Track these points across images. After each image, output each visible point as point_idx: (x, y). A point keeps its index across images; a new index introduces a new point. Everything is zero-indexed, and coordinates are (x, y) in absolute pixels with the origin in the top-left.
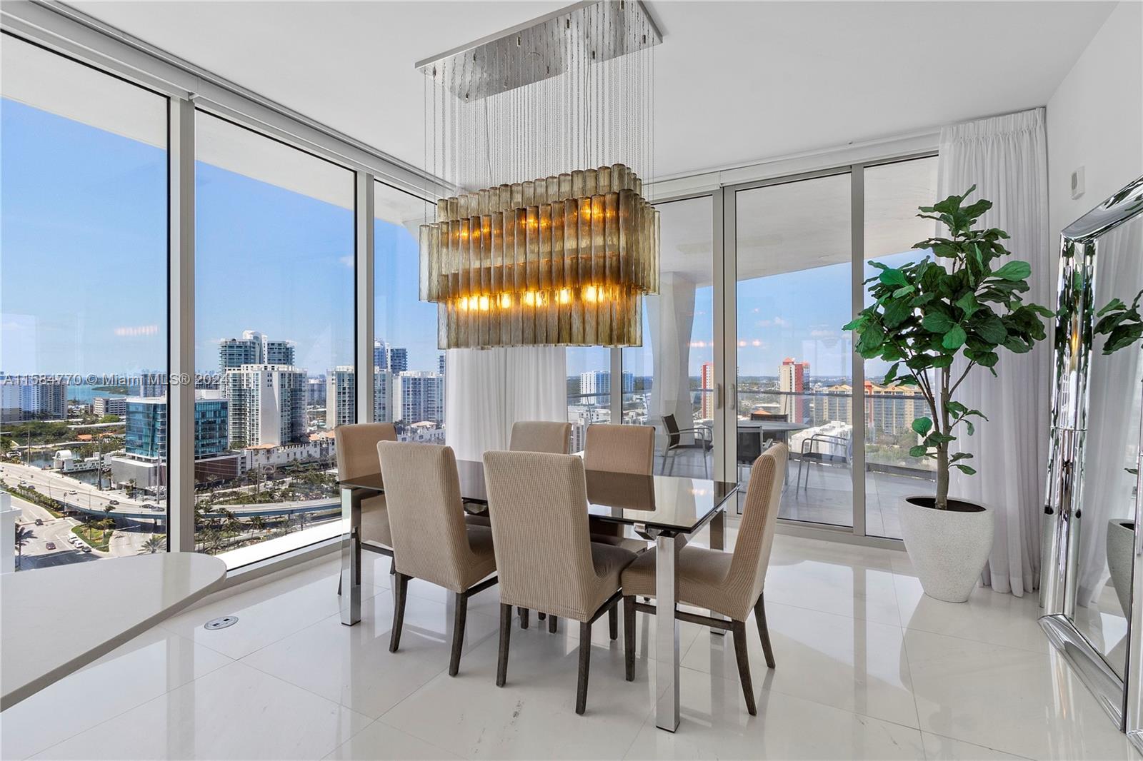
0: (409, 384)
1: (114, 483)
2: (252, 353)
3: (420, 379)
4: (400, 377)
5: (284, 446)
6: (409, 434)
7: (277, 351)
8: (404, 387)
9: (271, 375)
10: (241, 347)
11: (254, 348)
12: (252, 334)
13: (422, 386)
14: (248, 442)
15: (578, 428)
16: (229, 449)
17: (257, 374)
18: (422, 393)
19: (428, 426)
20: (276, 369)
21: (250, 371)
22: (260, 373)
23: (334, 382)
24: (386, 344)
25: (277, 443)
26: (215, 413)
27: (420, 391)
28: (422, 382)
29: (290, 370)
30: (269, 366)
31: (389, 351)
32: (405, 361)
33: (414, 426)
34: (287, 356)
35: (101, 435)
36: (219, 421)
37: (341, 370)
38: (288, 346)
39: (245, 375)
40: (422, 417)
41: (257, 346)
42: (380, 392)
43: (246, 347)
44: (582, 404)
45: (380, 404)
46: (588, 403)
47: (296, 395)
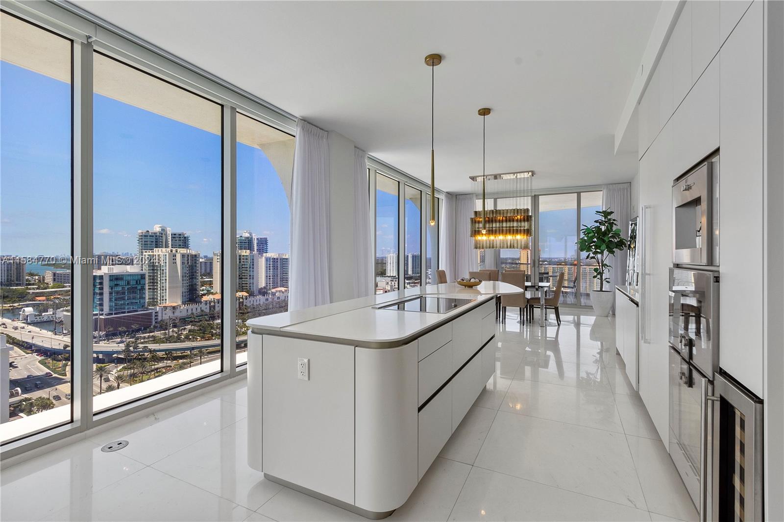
0: (269, 262)
1: (65, 330)
2: (161, 240)
3: (277, 259)
4: (264, 257)
5: (185, 304)
6: (270, 296)
7: (177, 239)
8: (267, 264)
9: (175, 256)
10: (153, 236)
11: (162, 237)
12: (160, 227)
13: (279, 263)
14: (159, 302)
16: (146, 306)
17: (166, 255)
18: (279, 268)
19: (283, 291)
20: (178, 252)
21: (160, 253)
22: (167, 254)
23: (219, 260)
24: (253, 235)
25: (180, 303)
26: (137, 281)
27: (277, 267)
28: (279, 261)
29: (188, 252)
30: (174, 250)
31: (256, 239)
32: (267, 246)
33: (274, 290)
34: (185, 243)
35: (52, 297)
36: (139, 287)
38: (185, 236)
39: (157, 256)
40: (279, 285)
41: (163, 235)
42: (250, 268)
43: (156, 236)
44: (387, 276)
45: (250, 276)
46: (391, 275)
47: (192, 269)
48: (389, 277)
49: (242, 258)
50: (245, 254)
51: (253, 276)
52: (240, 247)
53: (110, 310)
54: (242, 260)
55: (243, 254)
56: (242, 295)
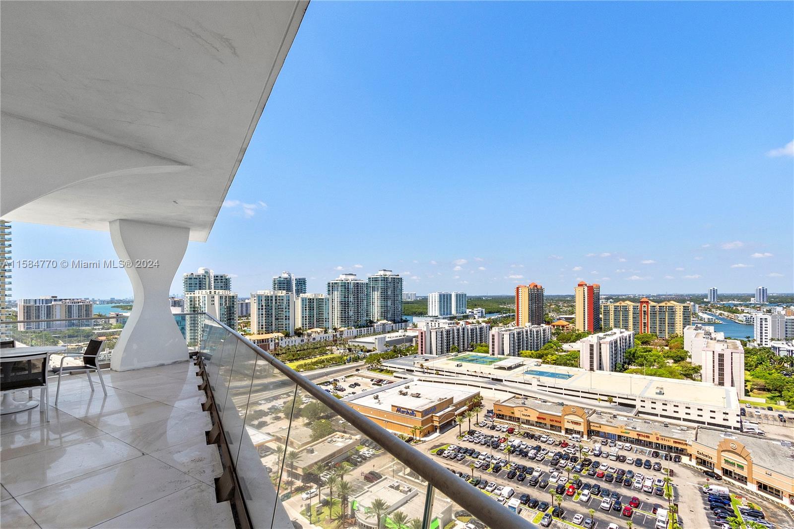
0: (306, 302)
2: (204, 283)
3: (313, 299)
4: (300, 298)
6: (306, 337)
7: (219, 281)
8: (303, 305)
9: (214, 297)
10: (197, 278)
11: (205, 279)
12: (203, 269)
13: (315, 304)
15: (422, 333)
17: (205, 297)
18: (315, 309)
19: (319, 332)
20: (217, 293)
21: (200, 295)
23: (255, 301)
24: (292, 275)
27: (313, 307)
28: (315, 301)
29: (227, 293)
30: (213, 291)
31: (294, 280)
32: (305, 287)
33: (309, 331)
34: (227, 284)
37: (261, 293)
38: (227, 277)
39: (197, 297)
40: (315, 326)
41: (207, 277)
42: (286, 308)
43: (200, 278)
44: (429, 316)
45: (286, 316)
46: (434, 315)
47: (230, 310)
49: (278, 298)
50: (281, 295)
51: (289, 316)
52: (279, 288)
54: (278, 301)
55: (279, 295)
56: (278, 336)
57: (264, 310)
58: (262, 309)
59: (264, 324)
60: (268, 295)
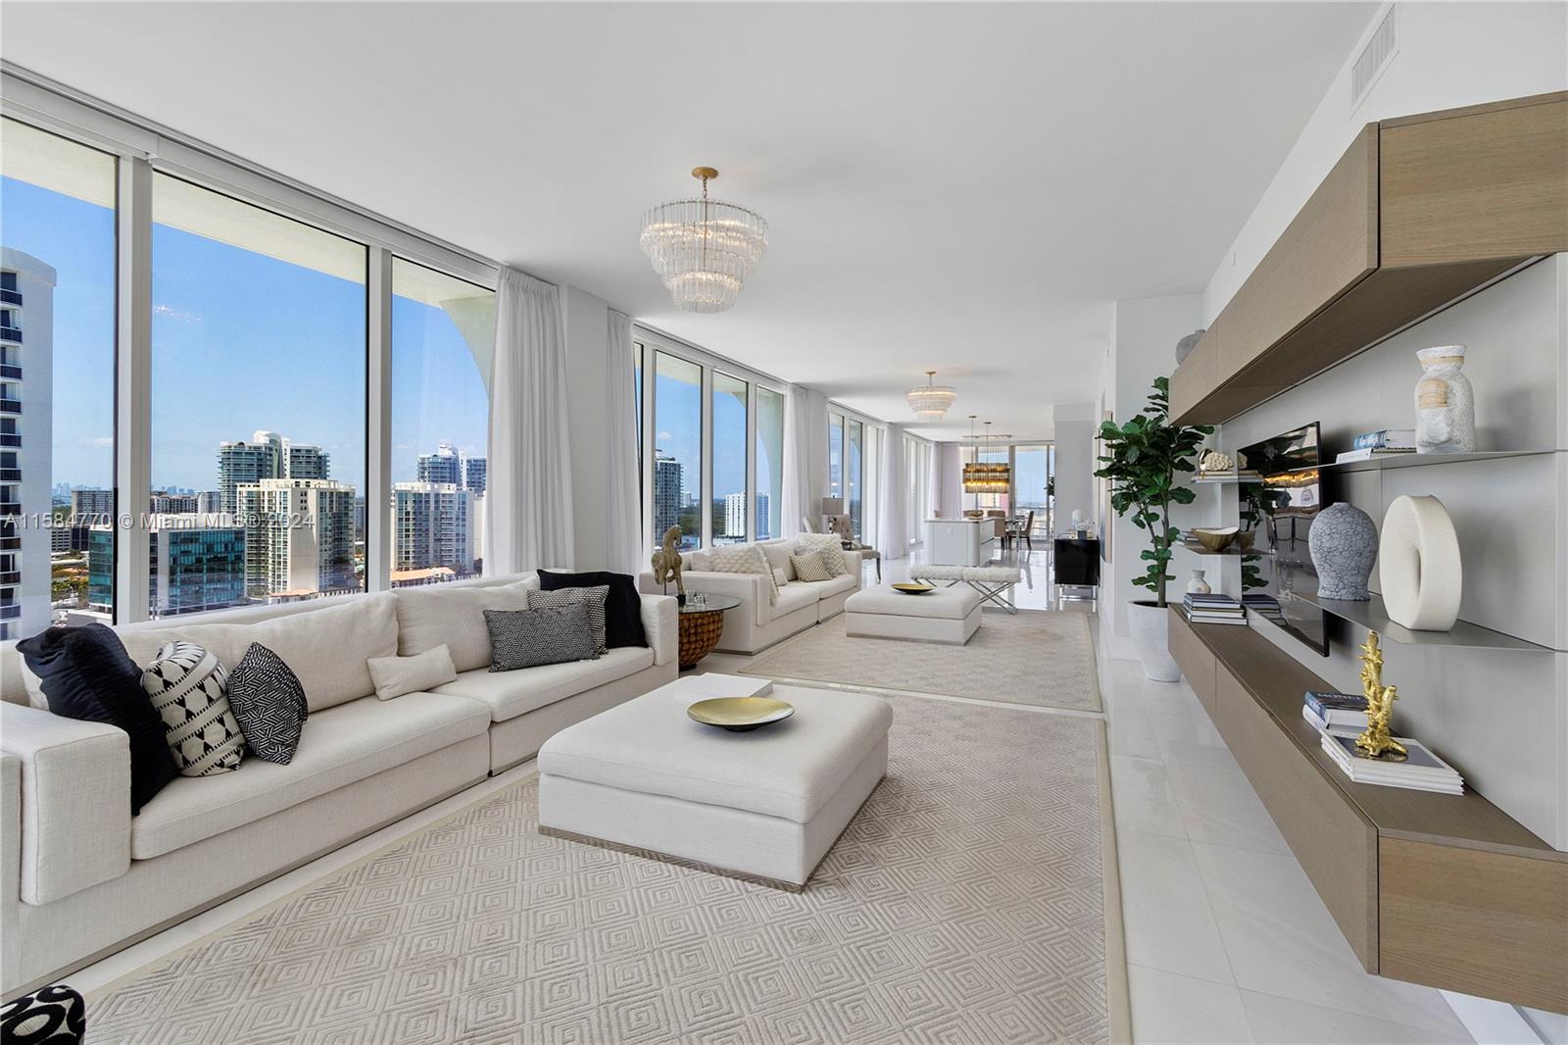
2: (268, 463)
5: (325, 592)
7: (303, 459)
9: (306, 494)
10: (252, 454)
11: (271, 455)
12: (266, 436)
14: (270, 586)
16: (246, 595)
17: (285, 493)
20: (311, 486)
21: (273, 488)
22: (289, 491)
23: (394, 504)
24: (460, 453)
25: (315, 589)
26: (226, 546)
29: (332, 487)
30: (303, 482)
31: (465, 462)
34: (320, 468)
36: (231, 557)
37: (403, 489)
38: (320, 453)
39: (266, 494)
41: (274, 452)
42: (458, 519)
43: (260, 454)
44: (727, 537)
45: (457, 535)
46: (736, 535)
47: (340, 522)
48: (731, 538)
49: (441, 499)
50: (448, 492)
51: (464, 535)
52: (434, 477)
53: (172, 602)
54: (441, 504)
55: (443, 492)
56: (442, 574)
57: (411, 522)
58: (408, 520)
59: (411, 550)
60: (421, 492)
